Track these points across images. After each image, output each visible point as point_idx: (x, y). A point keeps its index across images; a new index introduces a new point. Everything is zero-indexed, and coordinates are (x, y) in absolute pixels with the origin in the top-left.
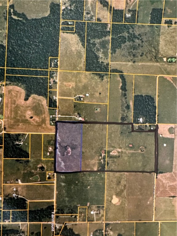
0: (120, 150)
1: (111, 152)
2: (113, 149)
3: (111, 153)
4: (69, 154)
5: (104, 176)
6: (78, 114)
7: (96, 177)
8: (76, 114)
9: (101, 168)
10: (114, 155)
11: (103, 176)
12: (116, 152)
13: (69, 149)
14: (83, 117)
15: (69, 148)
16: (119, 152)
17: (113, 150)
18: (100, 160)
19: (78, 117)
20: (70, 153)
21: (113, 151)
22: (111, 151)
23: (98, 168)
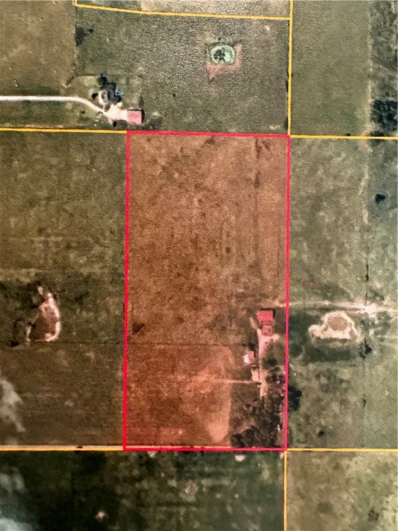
0: (371, 310)
1: (316, 321)
2: (327, 303)
3: (315, 330)
4: (50, 338)
5: (276, 474)
6: (103, 81)
7: (225, 482)
8: (90, 81)
9: (253, 422)
10: (332, 340)
11: (266, 474)
12: (349, 320)
13: (51, 305)
14: (135, 101)
15: (51, 300)
16: (364, 323)
17: (326, 310)
18: (249, 377)
19: (101, 101)
20: (58, 327)
21: (326, 318)
22: (313, 313)
23: (235, 422)
